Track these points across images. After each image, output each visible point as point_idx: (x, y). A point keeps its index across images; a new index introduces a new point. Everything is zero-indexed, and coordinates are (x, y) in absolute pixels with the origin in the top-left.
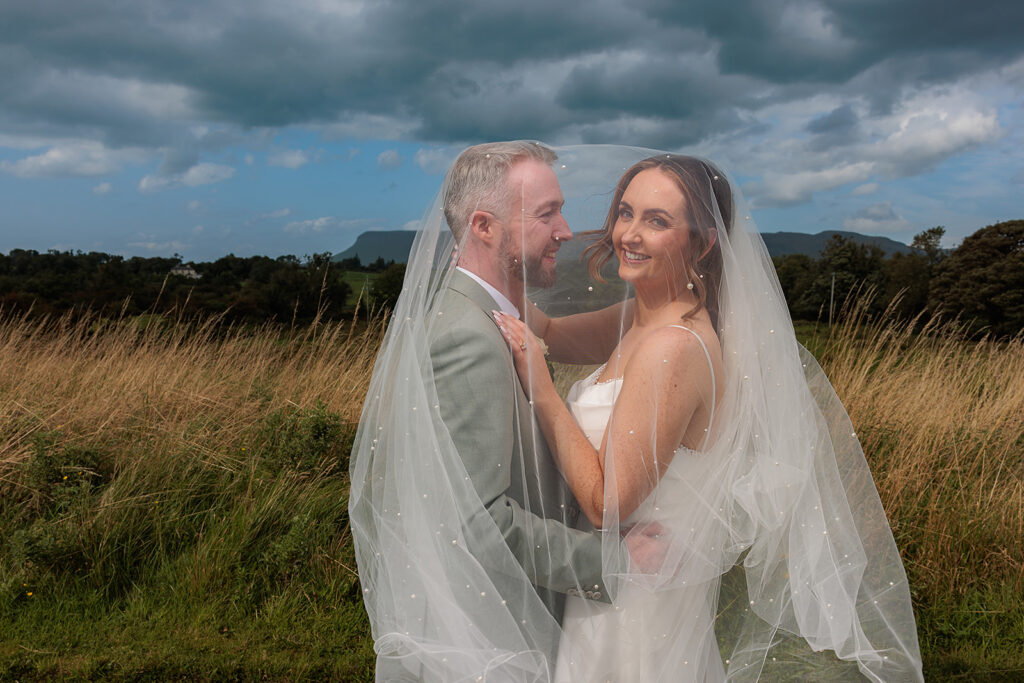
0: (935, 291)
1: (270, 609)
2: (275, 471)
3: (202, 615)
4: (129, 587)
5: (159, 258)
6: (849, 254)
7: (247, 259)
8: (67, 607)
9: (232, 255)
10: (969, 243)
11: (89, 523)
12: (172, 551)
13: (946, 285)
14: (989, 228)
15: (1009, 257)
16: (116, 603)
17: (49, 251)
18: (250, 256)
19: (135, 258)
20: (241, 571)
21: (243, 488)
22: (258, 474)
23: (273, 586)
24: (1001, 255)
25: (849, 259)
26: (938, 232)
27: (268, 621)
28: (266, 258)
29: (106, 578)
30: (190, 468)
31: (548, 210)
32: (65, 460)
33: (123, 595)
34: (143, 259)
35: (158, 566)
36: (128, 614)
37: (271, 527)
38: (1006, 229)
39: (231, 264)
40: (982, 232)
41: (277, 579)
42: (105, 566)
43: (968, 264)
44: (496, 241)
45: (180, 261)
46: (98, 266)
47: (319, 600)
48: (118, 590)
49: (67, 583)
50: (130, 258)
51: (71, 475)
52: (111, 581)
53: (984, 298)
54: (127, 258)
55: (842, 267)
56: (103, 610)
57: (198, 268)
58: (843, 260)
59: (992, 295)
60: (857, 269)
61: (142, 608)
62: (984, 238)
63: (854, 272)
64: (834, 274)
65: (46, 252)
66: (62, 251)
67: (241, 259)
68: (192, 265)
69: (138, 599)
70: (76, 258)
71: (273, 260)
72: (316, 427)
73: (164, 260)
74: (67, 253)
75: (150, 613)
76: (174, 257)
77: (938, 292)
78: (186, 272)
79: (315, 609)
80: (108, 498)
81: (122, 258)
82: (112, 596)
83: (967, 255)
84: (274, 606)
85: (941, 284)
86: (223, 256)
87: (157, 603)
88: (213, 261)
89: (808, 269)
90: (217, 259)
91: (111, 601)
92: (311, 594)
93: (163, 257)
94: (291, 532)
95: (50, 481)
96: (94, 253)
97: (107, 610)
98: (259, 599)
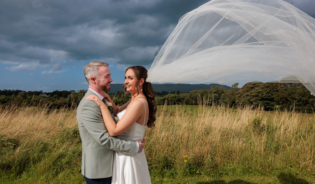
0: (237, 98)
1: (60, 176)
2: (63, 143)
3: (42, 178)
4: (22, 173)
5: (36, 91)
6: (216, 89)
7: (61, 92)
8: (5, 178)
9: (57, 90)
10: (244, 87)
11: (12, 157)
12: (34, 163)
13: (240, 97)
14: (248, 83)
15: (253, 90)
16: (19, 176)
17: (4, 90)
18: (62, 91)
19: (29, 91)
20: (53, 167)
21: (54, 147)
22: (58, 144)
23: (61, 170)
24: (252, 89)
25: (217, 90)
26: (237, 84)
27: (59, 178)
28: (67, 91)
29: (16, 170)
30: (41, 142)
31: (107, 76)
32: (6, 141)
33: (20, 175)
34: (32, 92)
35: (30, 167)
36: (21, 179)
37: (61, 156)
38: (252, 83)
39: (57, 93)
40: (247, 84)
41: (62, 169)
42: (16, 167)
43: (244, 92)
44: (97, 83)
45: (42, 92)
46: (19, 94)
47: (72, 173)
48: (20, 173)
49: (5, 172)
50: (28, 91)
51: (8, 145)
52: (17, 171)
53: (248, 100)
54: (27, 91)
55: (215, 92)
56: (15, 178)
57: (48, 94)
58: (215, 91)
59: (250, 99)
60: (219, 93)
61: (25, 177)
62: (247, 86)
63: (218, 94)
64: (213, 94)
65: (3, 90)
66: (8, 90)
67: (60, 92)
68: (46, 93)
69: (24, 175)
70: (12, 92)
71: (68, 92)
72: (74, 131)
73: (38, 92)
74: (9, 90)
75: (27, 178)
76: (40, 91)
77: (238, 99)
78: (44, 95)
79: (72, 176)
80: (18, 150)
81: (25, 91)
82: (17, 175)
83: (244, 89)
84: (60, 175)
85: (238, 97)
86: (55, 91)
87: (29, 176)
88: (52, 92)
89: (207, 93)
90: (53, 91)
91: (17, 176)
92: (71, 172)
93: (37, 91)
94: (67, 156)
95: (2, 147)
96: (17, 90)
97: (16, 179)
98: (57, 173)
